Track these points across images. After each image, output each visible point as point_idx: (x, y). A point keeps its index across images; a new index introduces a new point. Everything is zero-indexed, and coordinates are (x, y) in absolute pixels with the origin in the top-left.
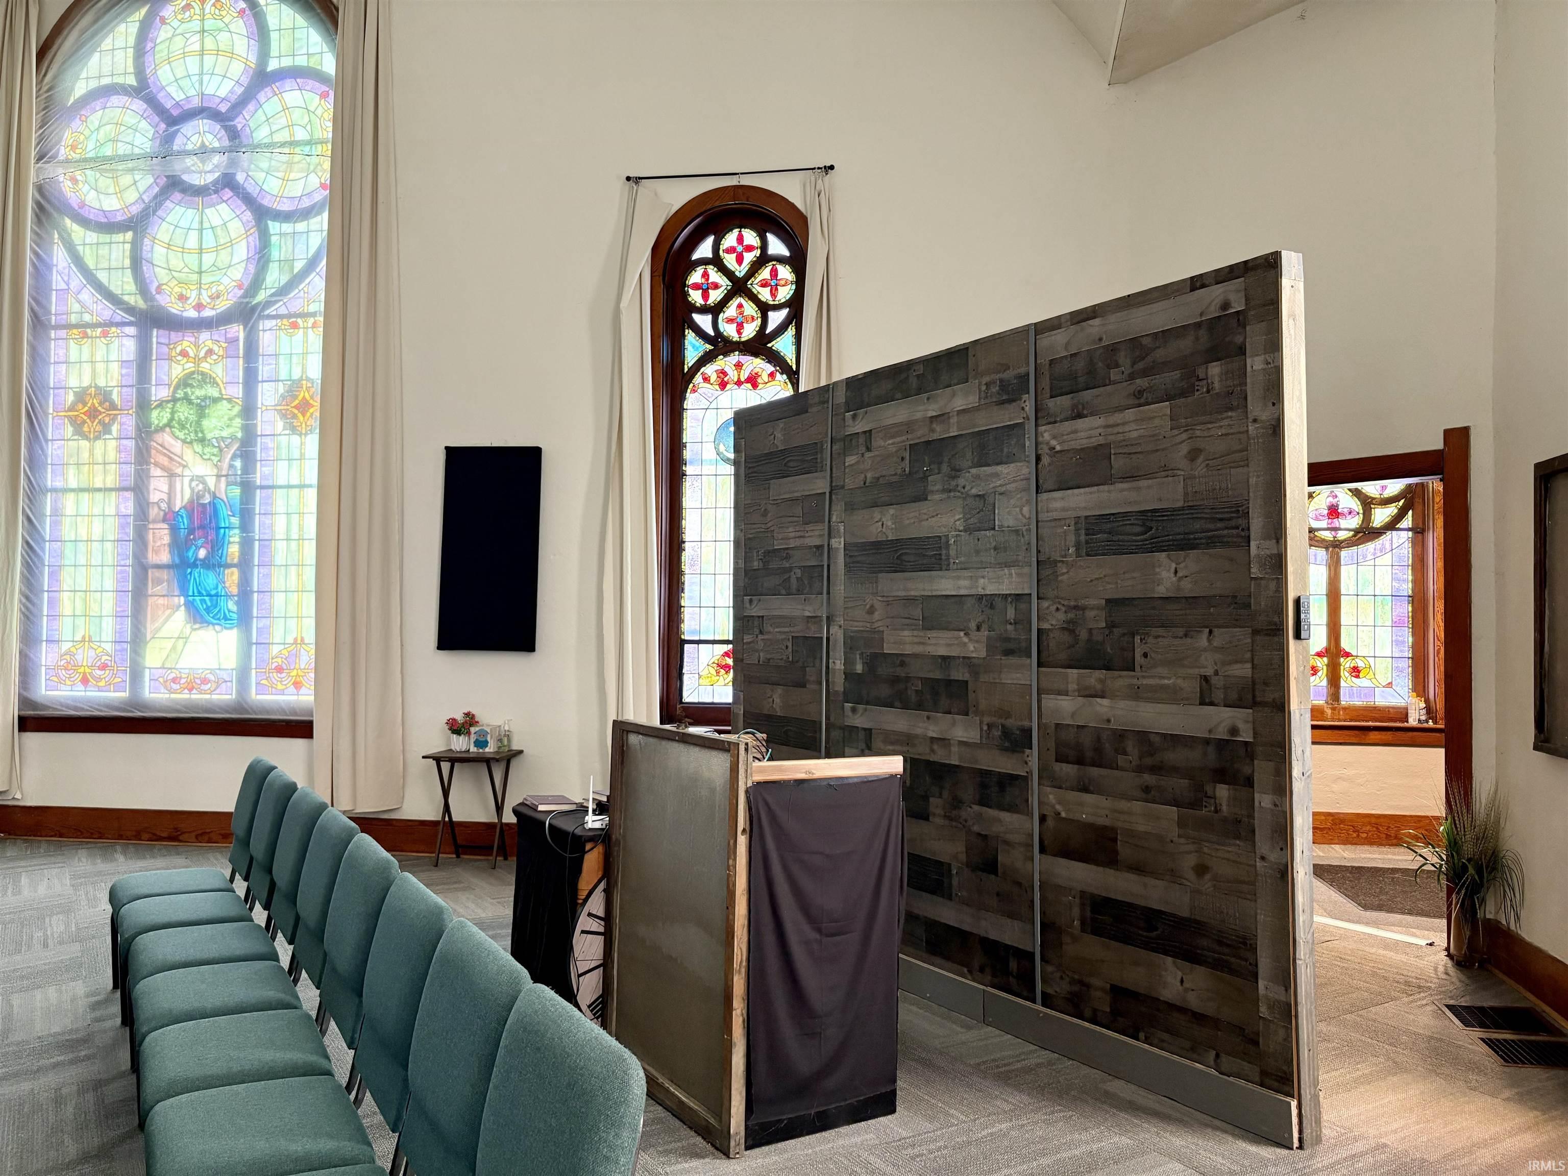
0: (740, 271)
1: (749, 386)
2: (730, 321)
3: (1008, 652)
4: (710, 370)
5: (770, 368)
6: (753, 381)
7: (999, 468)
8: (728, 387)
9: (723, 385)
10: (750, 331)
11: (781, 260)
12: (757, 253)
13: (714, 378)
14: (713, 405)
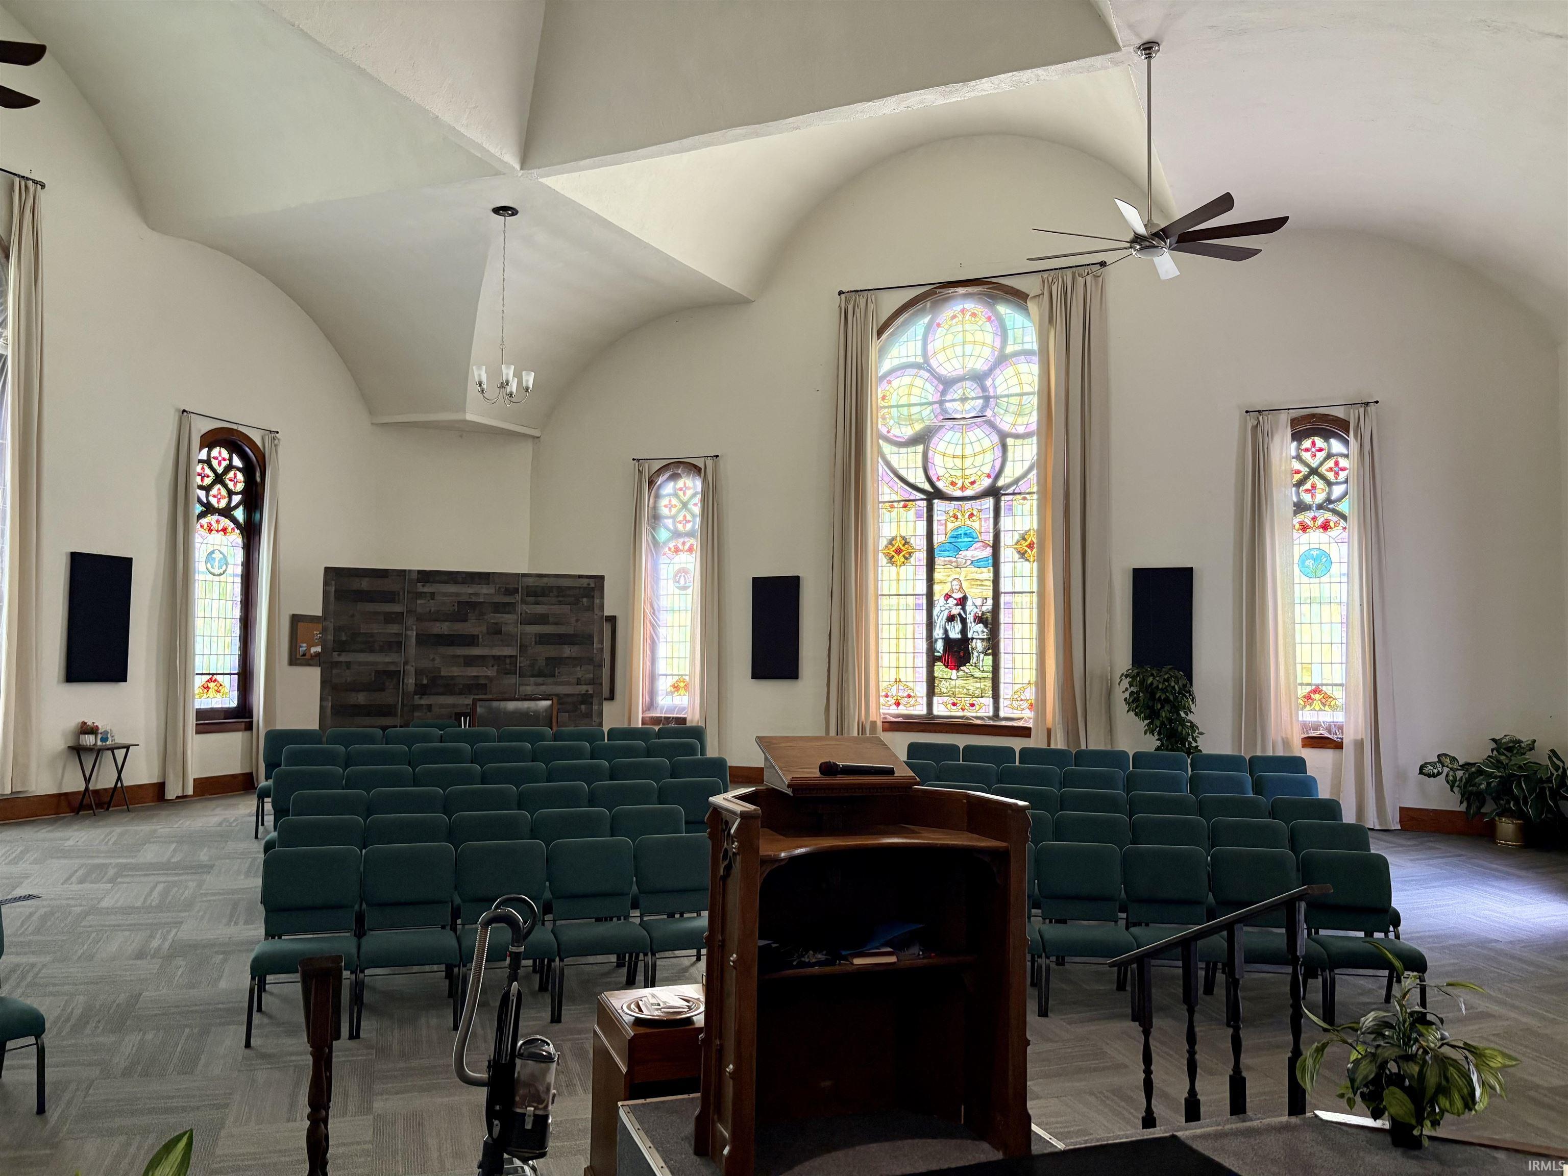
0: (220, 470)
1: (222, 533)
2: (214, 496)
3: (506, 674)
4: (204, 521)
5: (232, 525)
6: (224, 530)
7: (504, 615)
8: (213, 532)
9: (210, 530)
10: (223, 504)
11: (239, 469)
12: (227, 462)
13: (206, 526)
14: (205, 542)
